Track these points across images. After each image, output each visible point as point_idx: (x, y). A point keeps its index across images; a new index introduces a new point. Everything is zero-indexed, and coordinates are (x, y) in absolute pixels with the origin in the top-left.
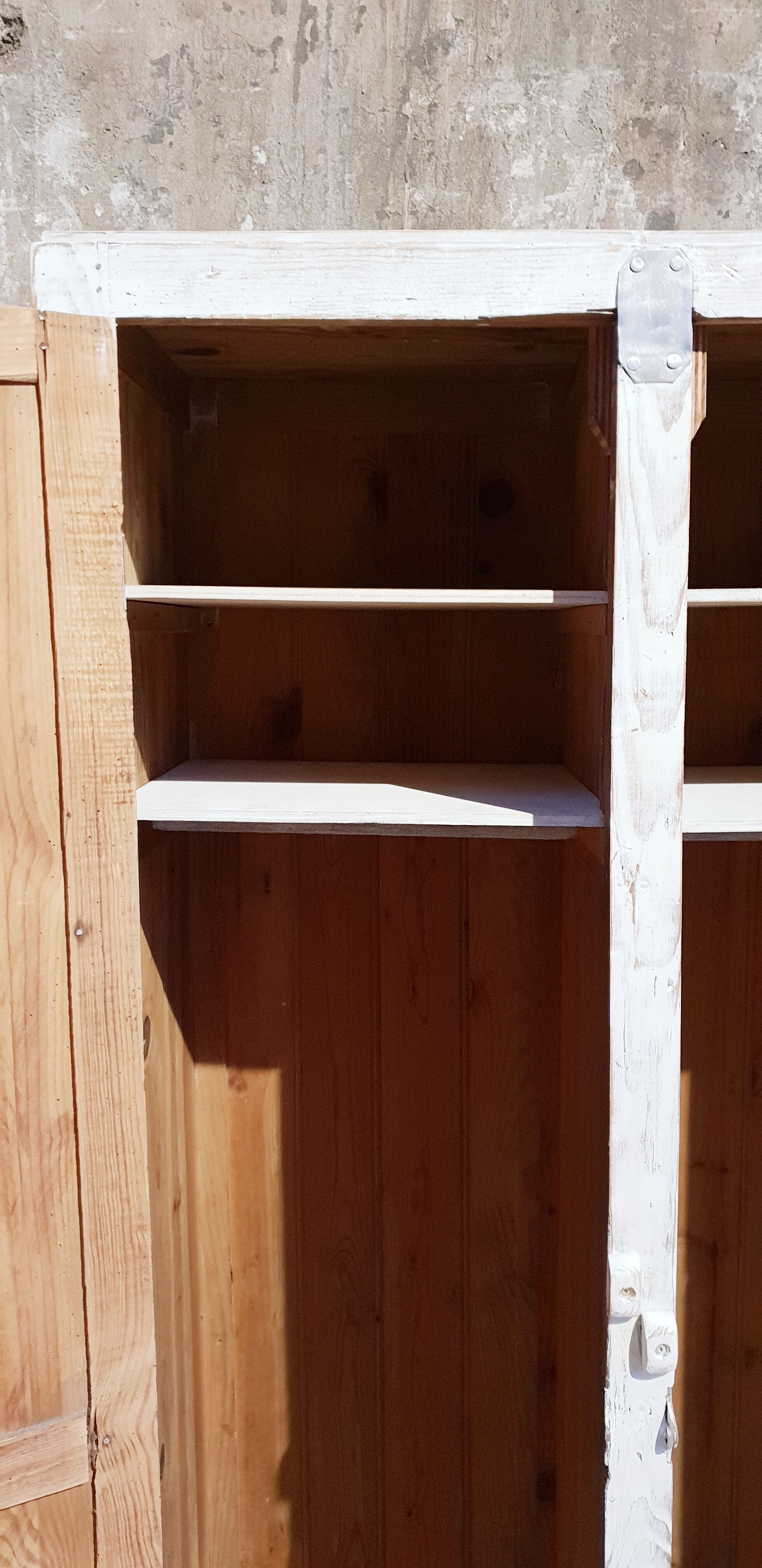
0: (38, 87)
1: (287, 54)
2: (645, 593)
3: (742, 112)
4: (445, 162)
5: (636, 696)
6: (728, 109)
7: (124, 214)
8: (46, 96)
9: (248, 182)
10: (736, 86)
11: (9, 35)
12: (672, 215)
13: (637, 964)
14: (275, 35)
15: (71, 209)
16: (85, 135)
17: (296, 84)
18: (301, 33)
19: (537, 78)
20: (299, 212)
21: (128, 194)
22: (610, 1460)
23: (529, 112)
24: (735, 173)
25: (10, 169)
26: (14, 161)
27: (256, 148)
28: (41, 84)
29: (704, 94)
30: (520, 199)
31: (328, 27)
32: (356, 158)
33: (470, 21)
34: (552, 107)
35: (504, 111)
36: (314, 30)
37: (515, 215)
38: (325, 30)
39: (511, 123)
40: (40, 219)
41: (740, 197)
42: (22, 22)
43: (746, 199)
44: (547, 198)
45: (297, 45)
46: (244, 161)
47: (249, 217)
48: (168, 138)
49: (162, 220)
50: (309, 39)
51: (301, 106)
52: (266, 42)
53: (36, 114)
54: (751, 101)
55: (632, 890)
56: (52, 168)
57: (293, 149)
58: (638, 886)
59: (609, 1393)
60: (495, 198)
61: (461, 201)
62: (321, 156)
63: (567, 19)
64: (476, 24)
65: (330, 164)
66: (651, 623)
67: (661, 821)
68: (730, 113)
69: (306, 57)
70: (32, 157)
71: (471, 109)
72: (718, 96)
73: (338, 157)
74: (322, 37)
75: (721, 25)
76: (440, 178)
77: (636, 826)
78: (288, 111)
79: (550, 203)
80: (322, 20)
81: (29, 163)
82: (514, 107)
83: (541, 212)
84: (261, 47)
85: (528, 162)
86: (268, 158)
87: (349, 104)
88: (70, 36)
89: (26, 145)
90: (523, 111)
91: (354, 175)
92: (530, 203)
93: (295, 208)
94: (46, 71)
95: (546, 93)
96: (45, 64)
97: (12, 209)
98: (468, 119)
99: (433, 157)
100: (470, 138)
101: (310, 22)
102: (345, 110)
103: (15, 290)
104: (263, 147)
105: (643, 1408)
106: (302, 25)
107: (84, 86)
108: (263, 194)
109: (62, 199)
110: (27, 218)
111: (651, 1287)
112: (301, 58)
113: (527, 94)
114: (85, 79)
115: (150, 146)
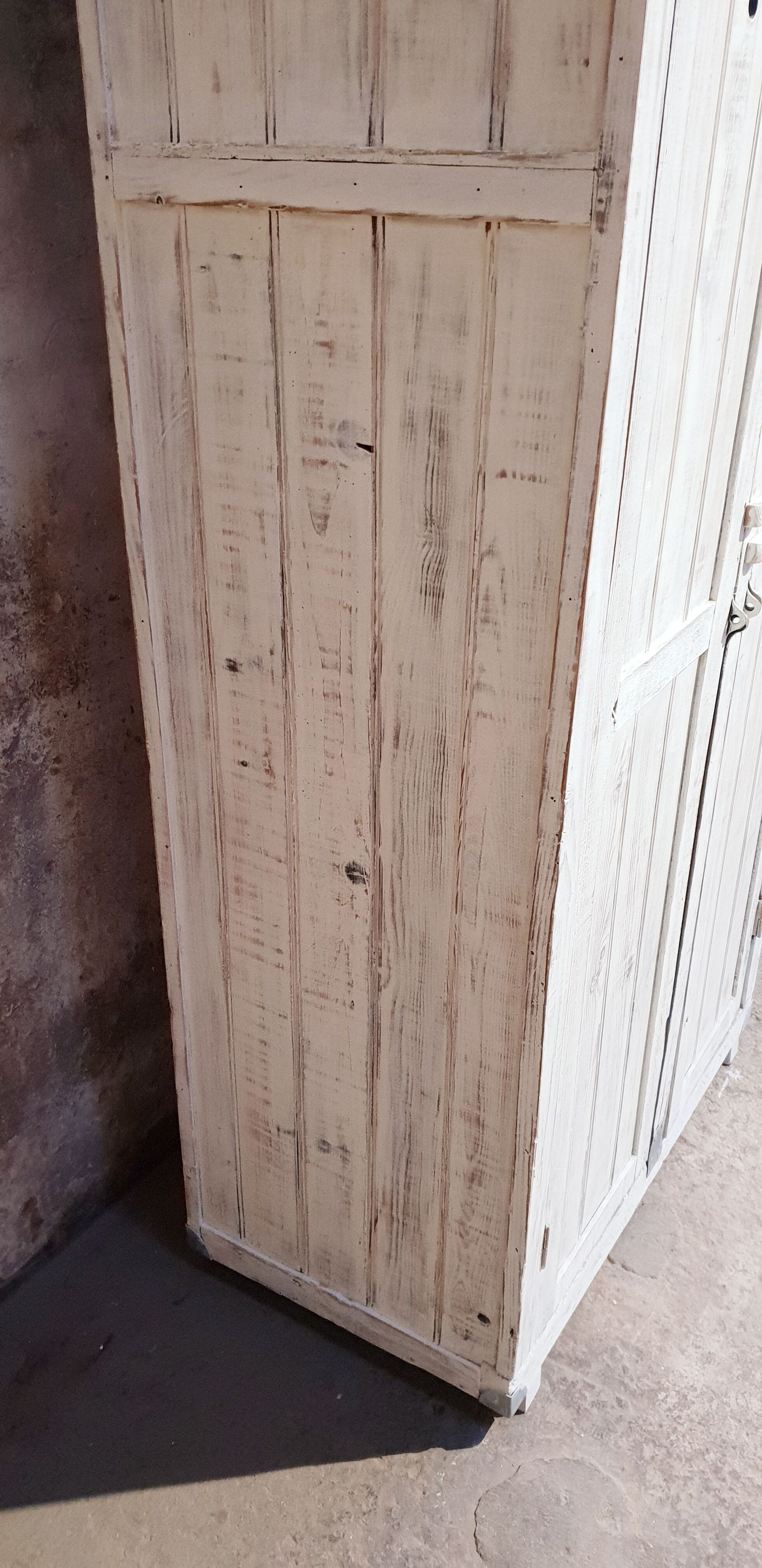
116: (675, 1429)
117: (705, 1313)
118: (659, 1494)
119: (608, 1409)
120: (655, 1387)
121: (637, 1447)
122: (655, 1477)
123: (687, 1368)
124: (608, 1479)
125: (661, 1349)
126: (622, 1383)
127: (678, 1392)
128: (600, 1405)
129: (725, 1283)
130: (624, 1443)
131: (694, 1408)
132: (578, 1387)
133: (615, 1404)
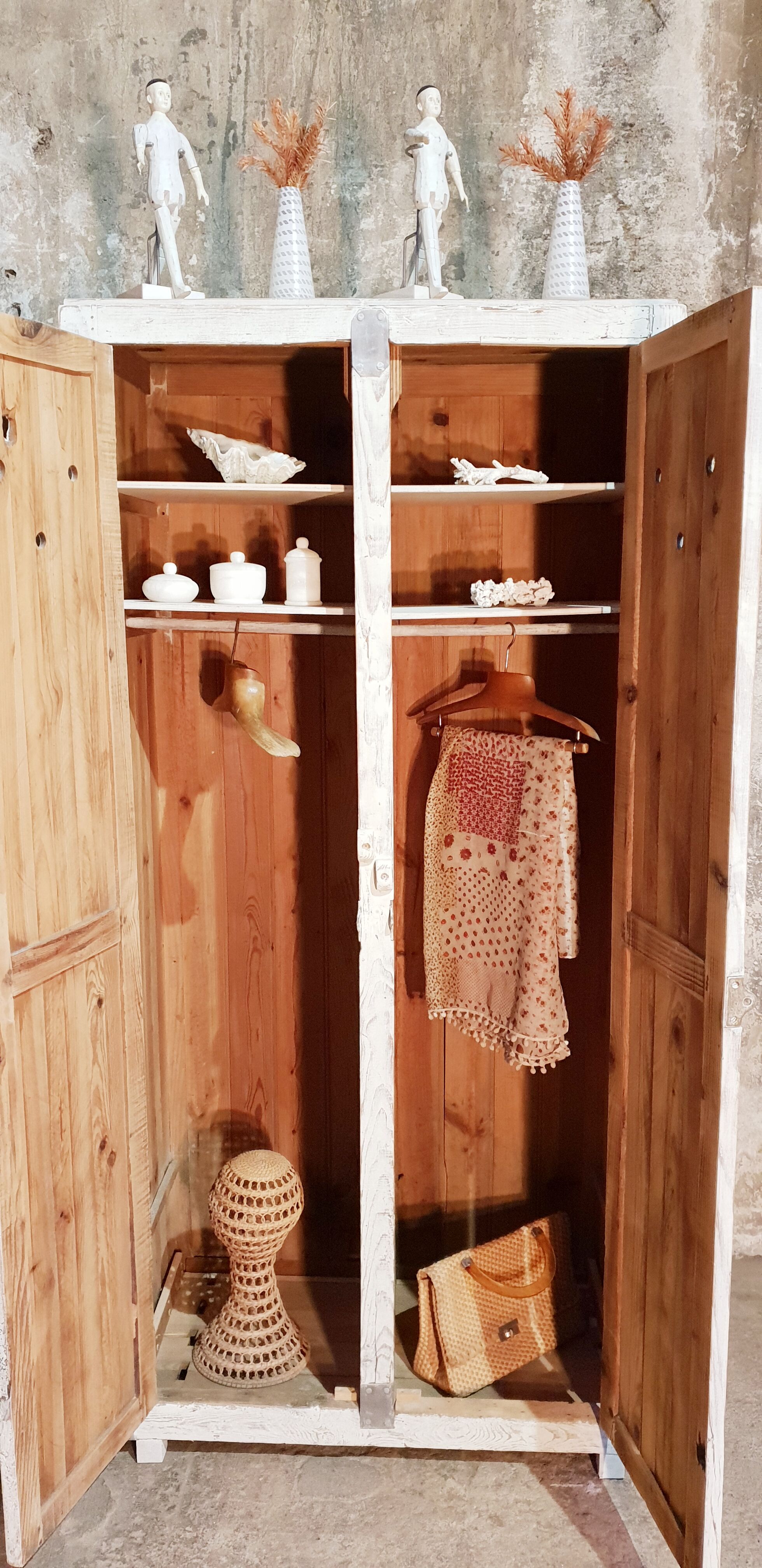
0: (61, 173)
1: (218, 152)
2: (369, 485)
3: (506, 188)
4: (318, 220)
5: (366, 539)
6: (498, 187)
7: (115, 253)
8: (66, 179)
9: (194, 233)
10: (502, 172)
11: (42, 139)
12: (463, 254)
13: (370, 679)
14: (210, 140)
15: (81, 250)
16: (91, 203)
17: (224, 171)
18: (226, 138)
19: (376, 166)
20: (226, 252)
21: (118, 241)
22: (361, 939)
23: (371, 188)
24: (502, 227)
25: (43, 225)
26: (46, 220)
27: (198, 211)
28: (63, 171)
29: (482, 177)
30: (366, 244)
31: (243, 134)
32: (262, 218)
33: (333, 131)
34: (386, 185)
35: (355, 187)
36: (235, 136)
37: (363, 254)
38: (241, 137)
39: (360, 195)
40: (62, 257)
41: (506, 242)
42: (51, 132)
43: (509, 244)
44: (384, 243)
45: (224, 146)
46: (191, 220)
47: (194, 256)
48: (143, 205)
49: (139, 257)
50: (231, 142)
51: (226, 185)
52: (204, 144)
53: (60, 190)
54: (511, 181)
55: (367, 641)
56: (70, 225)
57: (222, 212)
58: (370, 639)
59: (360, 903)
60: (350, 243)
61: (328, 245)
62: (239, 216)
63: (395, 129)
64: (337, 133)
65: (246, 222)
66: (373, 501)
67: (381, 604)
68: (498, 189)
69: (230, 154)
70: (57, 217)
71: (335, 186)
72: (491, 179)
73: (250, 217)
74: (240, 141)
75: (492, 133)
76: (315, 230)
77: (368, 607)
78: (218, 187)
79: (385, 246)
80: (239, 130)
81: (55, 221)
82: (362, 185)
83: (379, 252)
84: (201, 148)
85: (371, 220)
86: (206, 218)
87: (257, 183)
88: (81, 140)
89: (53, 210)
90: (368, 187)
91: (261, 228)
92: (373, 246)
93: (223, 250)
94: (66, 163)
95: (382, 176)
96: (65, 158)
97: (44, 250)
98: (332, 193)
99: (311, 218)
100: (334, 205)
101: (232, 132)
102: (255, 187)
103: (47, 302)
104: (203, 211)
105: (377, 912)
106: (227, 133)
107: (90, 172)
108: (203, 241)
109: (76, 244)
110: (54, 256)
111: (381, 847)
112: (226, 154)
113: (370, 176)
114: (91, 168)
115: (132, 211)
116: (163, 1544)
117: (283, 1534)
118: (104, 1549)
119: (162, 1504)
120: (196, 1522)
121: (138, 1527)
122: (117, 1543)
123: (222, 1537)
124: (103, 1517)
125: (232, 1517)
126: (190, 1504)
127: (197, 1537)
128: (164, 1498)
129: (323, 1539)
130: (138, 1520)
131: (189, 1550)
132: (174, 1483)
133: (170, 1506)
